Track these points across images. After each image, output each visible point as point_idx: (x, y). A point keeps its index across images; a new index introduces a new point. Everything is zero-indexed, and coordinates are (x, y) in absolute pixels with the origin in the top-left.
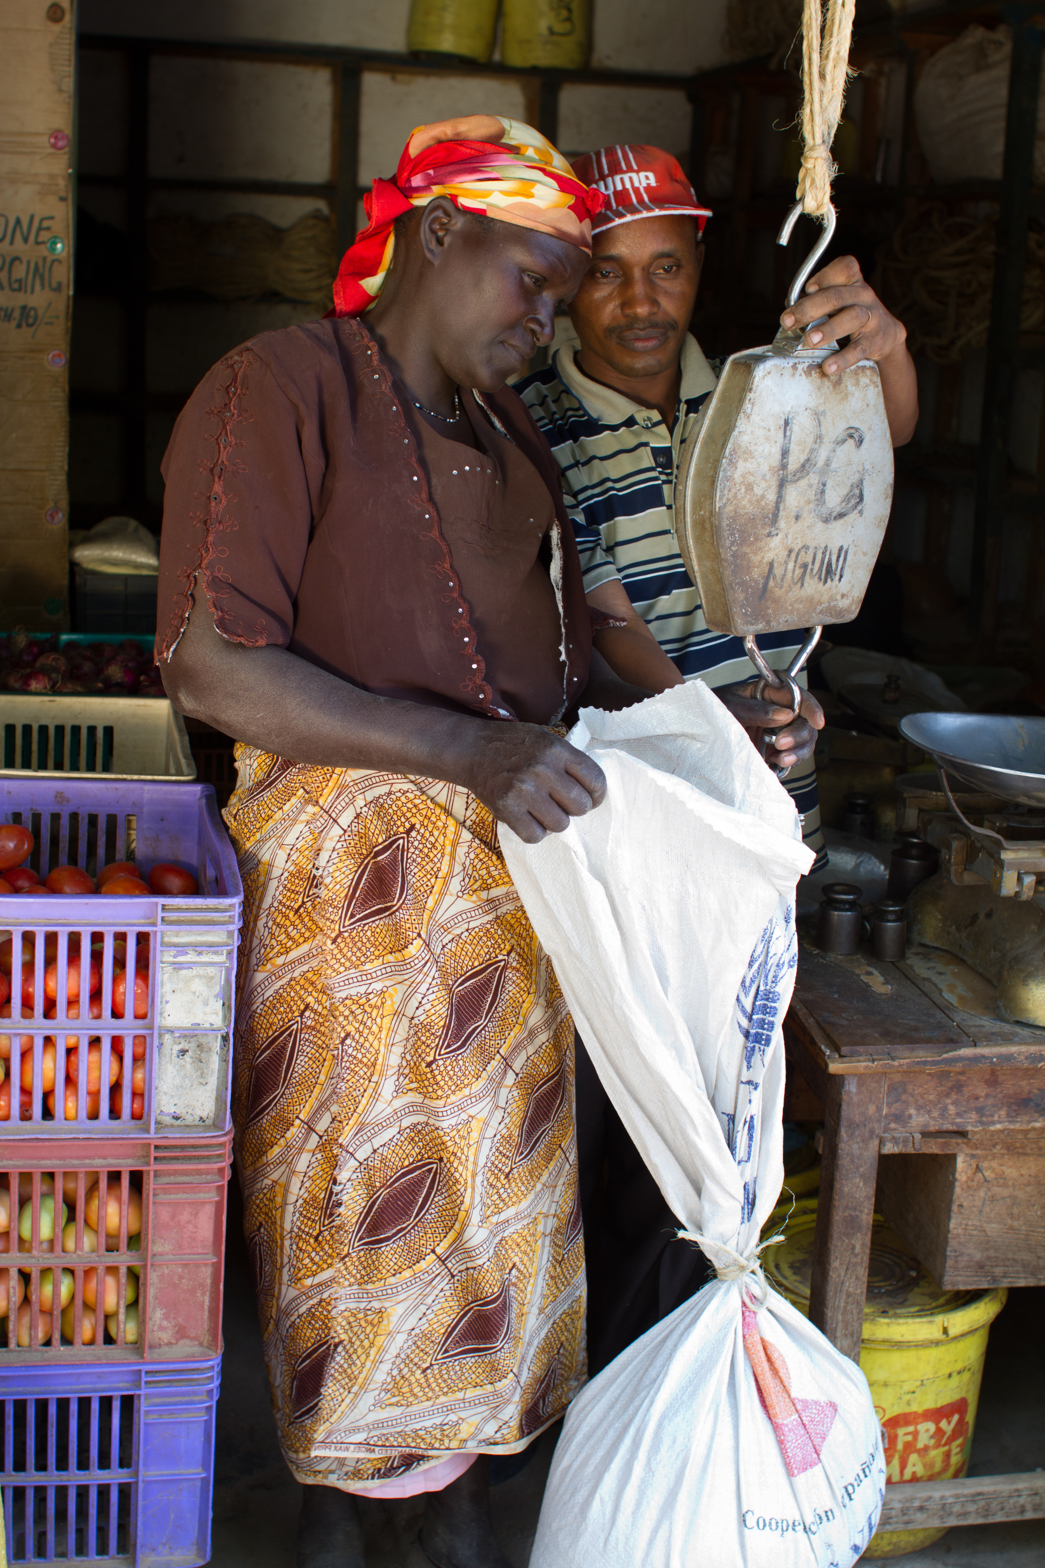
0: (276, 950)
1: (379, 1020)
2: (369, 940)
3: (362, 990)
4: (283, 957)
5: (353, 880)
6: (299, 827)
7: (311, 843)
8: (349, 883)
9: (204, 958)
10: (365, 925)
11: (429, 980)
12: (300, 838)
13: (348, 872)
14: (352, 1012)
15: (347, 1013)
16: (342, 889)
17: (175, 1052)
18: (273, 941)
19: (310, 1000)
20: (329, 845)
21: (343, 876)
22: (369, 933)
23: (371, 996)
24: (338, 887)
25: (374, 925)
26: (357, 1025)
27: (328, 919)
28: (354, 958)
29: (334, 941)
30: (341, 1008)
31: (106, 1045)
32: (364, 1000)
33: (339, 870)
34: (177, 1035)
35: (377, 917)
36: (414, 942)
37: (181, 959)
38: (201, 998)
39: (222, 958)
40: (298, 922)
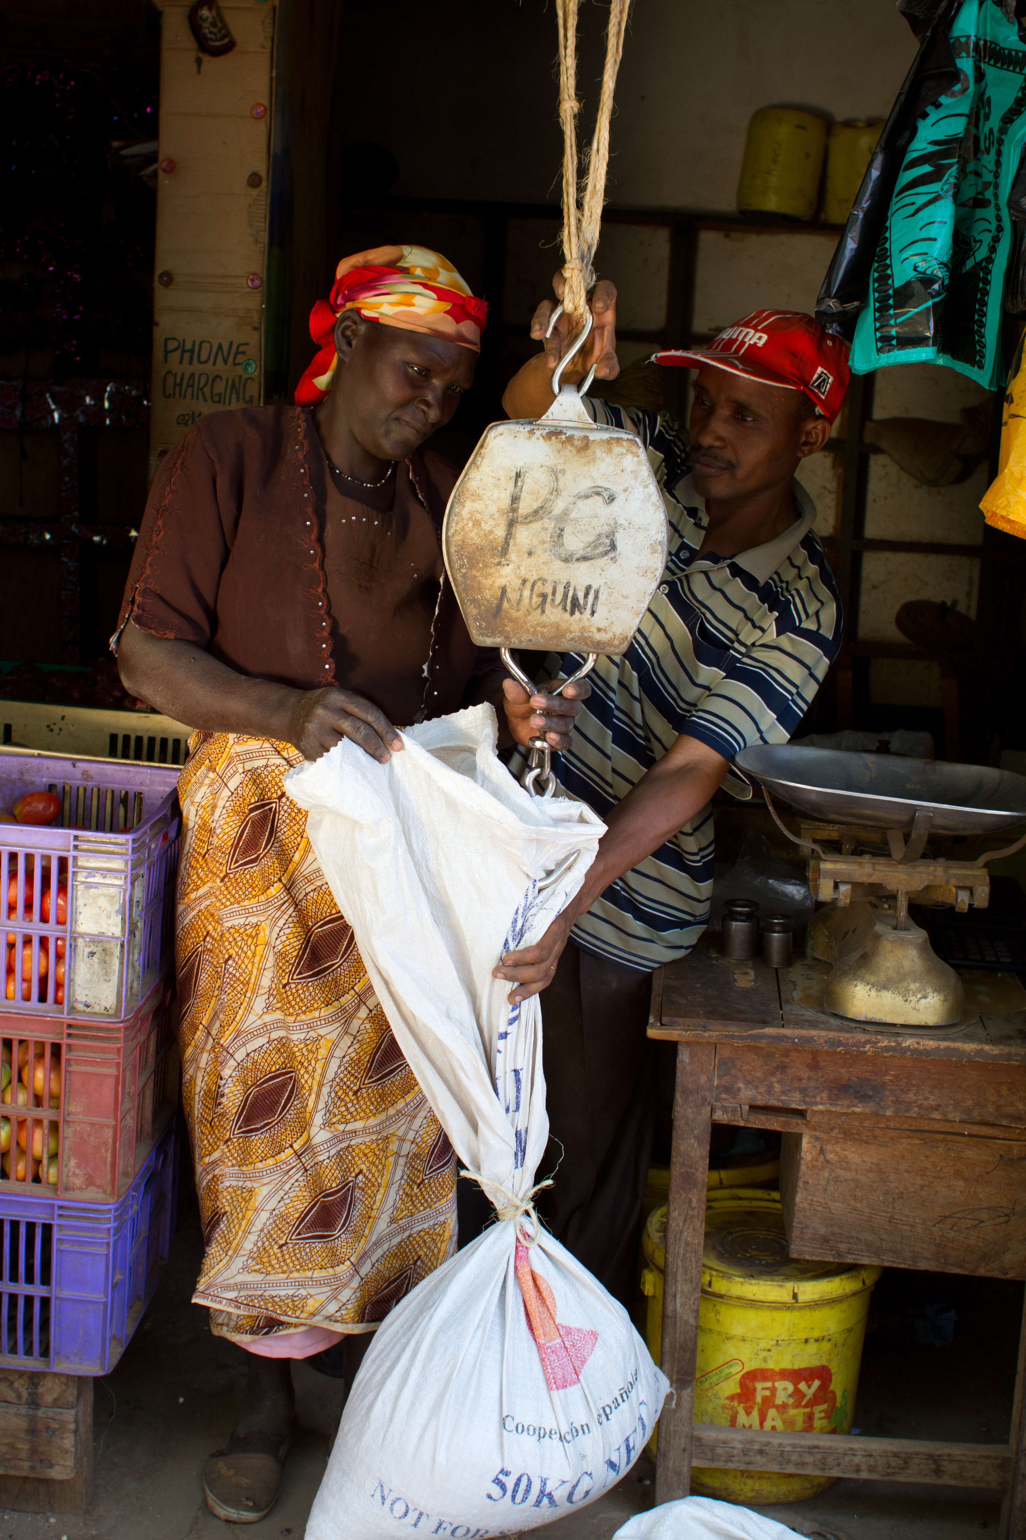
0: (191, 887)
1: (253, 947)
2: (248, 882)
3: (242, 921)
5: (237, 832)
6: (204, 788)
7: (210, 802)
8: (234, 835)
9: (108, 881)
10: (245, 869)
11: (286, 917)
12: (205, 797)
13: (234, 826)
14: (234, 939)
15: (231, 939)
16: (229, 839)
17: (86, 954)
18: (189, 880)
19: (210, 928)
20: (221, 803)
21: (230, 829)
22: (248, 876)
23: (248, 927)
24: (226, 837)
25: (252, 870)
26: (237, 950)
28: (237, 896)
29: (222, 880)
30: (227, 935)
31: (36, 942)
33: (227, 823)
34: (88, 940)
35: (255, 864)
36: (275, 885)
37: (91, 880)
38: (105, 912)
39: (120, 882)
40: (204, 865)
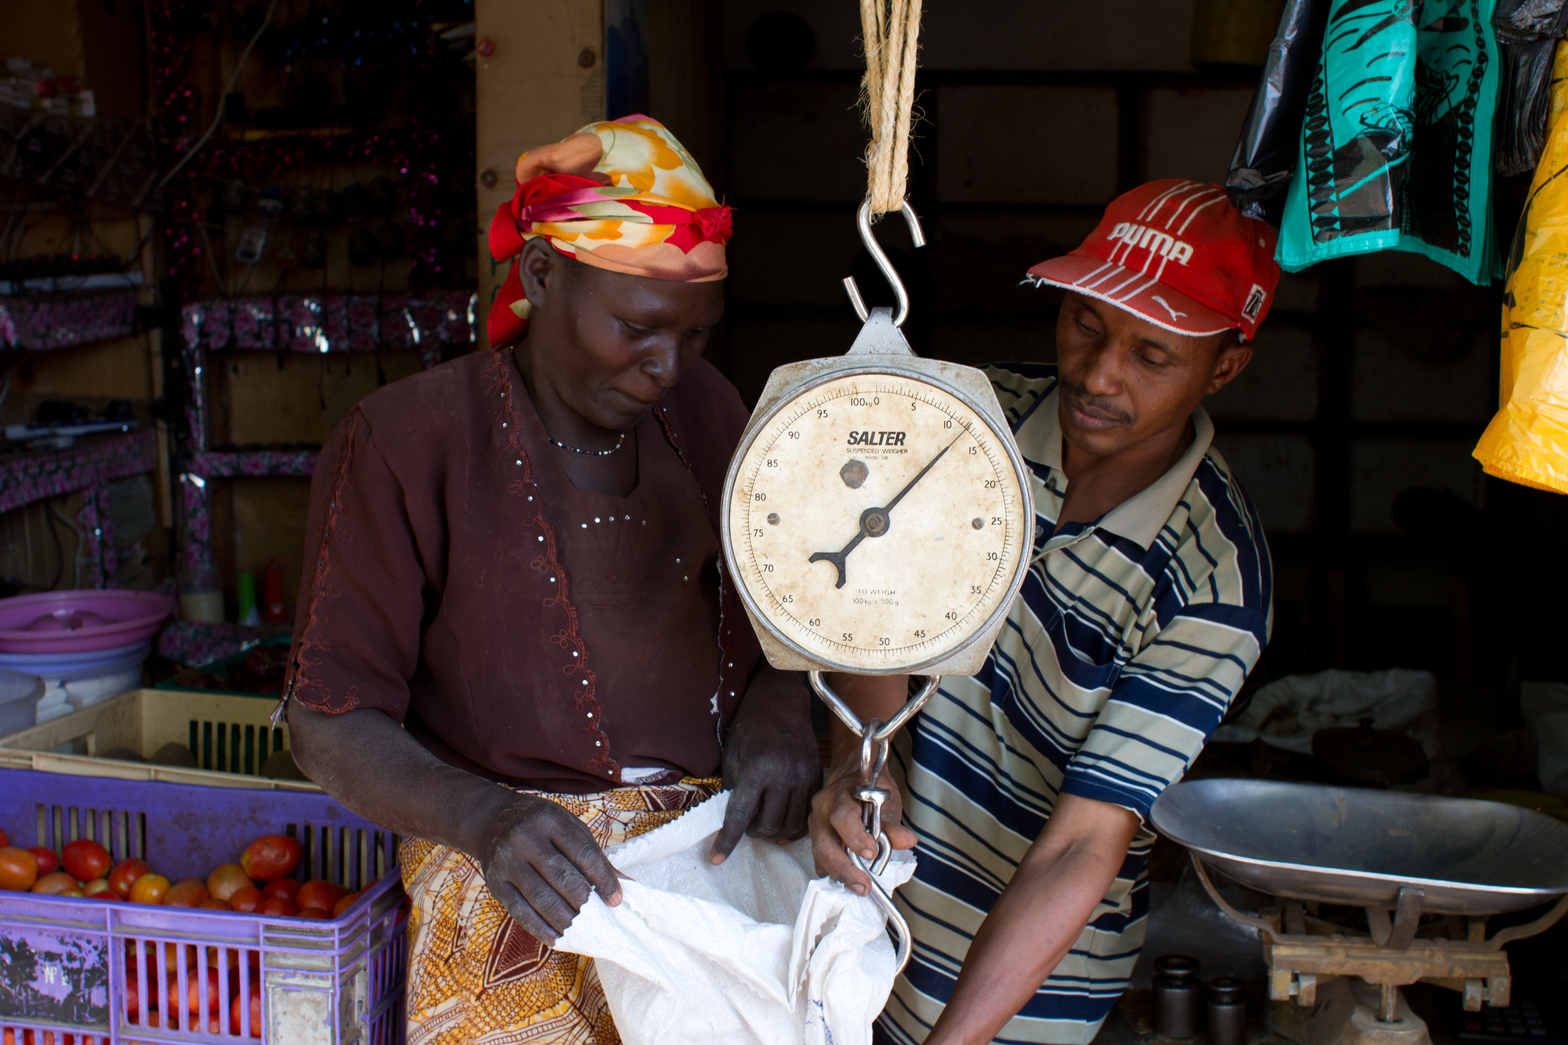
0: (426, 1001)
2: (513, 999)
4: (433, 1009)
5: (496, 933)
6: (443, 874)
7: (455, 893)
8: (493, 937)
10: (509, 982)
12: (445, 886)
13: (491, 925)
16: (485, 942)
18: (424, 990)
20: (472, 894)
21: (486, 929)
22: (513, 992)
24: (481, 939)
25: (519, 983)
28: (499, 1018)
29: (478, 998)
33: (482, 922)
35: (522, 975)
36: (561, 1002)
38: (310, 1023)
40: (447, 973)
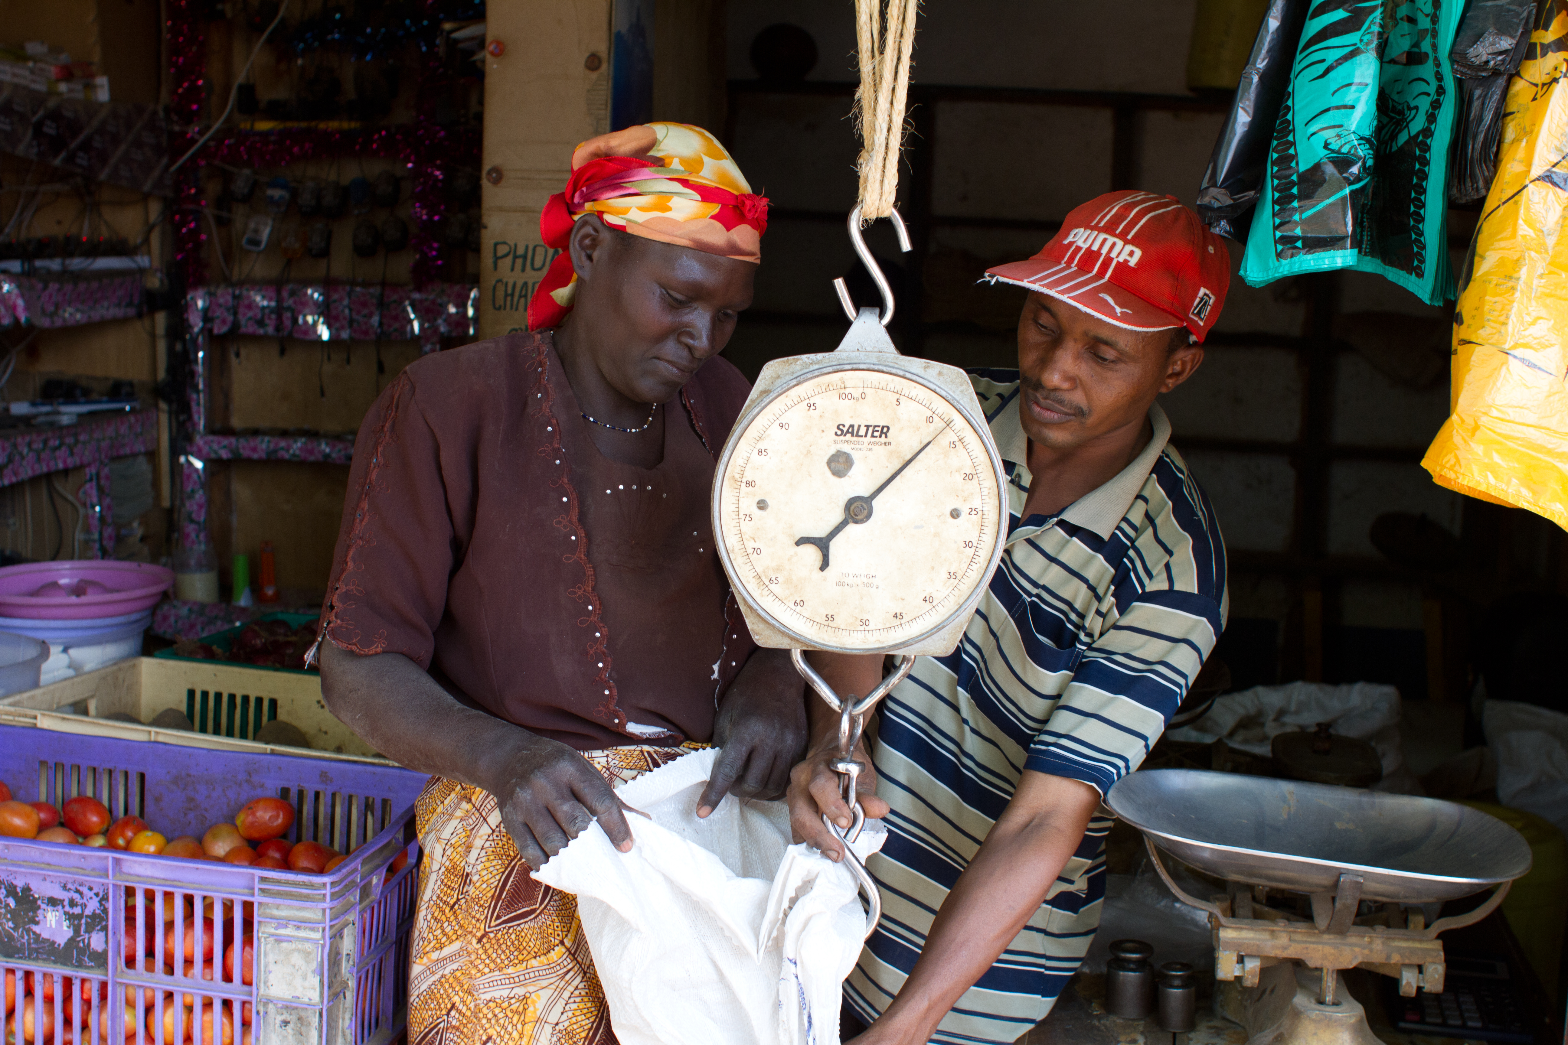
0: (432, 945)
1: (519, 1026)
2: (513, 943)
3: (505, 993)
4: (438, 952)
5: (499, 880)
6: (454, 823)
7: (464, 840)
8: (496, 883)
9: (302, 934)
10: (510, 928)
11: (571, 988)
12: (455, 834)
13: (495, 872)
14: (495, 1016)
15: (490, 1016)
16: (489, 889)
18: (430, 935)
19: (456, 999)
20: (478, 843)
21: (490, 876)
22: (513, 936)
23: (513, 1001)
24: (485, 886)
25: (519, 928)
26: (499, 1029)
27: (474, 917)
28: (498, 961)
29: (480, 941)
30: (485, 1010)
32: (505, 1005)
33: (487, 869)
35: (522, 921)
36: (557, 949)
37: (282, 932)
38: (300, 973)
39: (315, 936)
40: (452, 918)
